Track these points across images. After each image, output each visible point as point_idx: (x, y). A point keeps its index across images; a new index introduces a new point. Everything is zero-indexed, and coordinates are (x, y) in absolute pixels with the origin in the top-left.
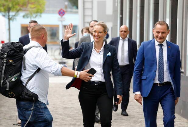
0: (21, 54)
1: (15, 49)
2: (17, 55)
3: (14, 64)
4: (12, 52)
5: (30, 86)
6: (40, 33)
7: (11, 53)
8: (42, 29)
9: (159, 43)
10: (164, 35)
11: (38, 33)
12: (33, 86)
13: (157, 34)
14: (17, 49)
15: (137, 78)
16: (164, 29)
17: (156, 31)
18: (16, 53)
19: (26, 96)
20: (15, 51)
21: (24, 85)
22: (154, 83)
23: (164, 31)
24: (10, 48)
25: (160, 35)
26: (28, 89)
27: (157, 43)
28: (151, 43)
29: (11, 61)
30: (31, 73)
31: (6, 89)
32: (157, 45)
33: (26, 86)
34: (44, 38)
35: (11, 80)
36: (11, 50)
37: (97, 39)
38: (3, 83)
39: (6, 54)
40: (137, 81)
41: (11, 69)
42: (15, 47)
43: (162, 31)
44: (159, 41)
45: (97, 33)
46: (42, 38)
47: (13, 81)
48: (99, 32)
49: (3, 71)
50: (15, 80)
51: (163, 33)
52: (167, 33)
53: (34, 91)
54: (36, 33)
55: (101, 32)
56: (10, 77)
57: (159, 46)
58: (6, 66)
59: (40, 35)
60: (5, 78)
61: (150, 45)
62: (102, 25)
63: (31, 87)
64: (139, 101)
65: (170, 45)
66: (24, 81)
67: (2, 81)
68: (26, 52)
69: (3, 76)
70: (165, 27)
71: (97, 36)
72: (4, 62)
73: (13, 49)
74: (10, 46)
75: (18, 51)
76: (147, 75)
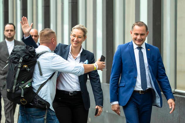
0: (35, 59)
1: (30, 53)
2: (31, 60)
3: (28, 70)
4: (27, 56)
5: (42, 94)
6: (49, 38)
7: (27, 58)
8: (52, 34)
9: (138, 46)
10: (143, 37)
11: (48, 38)
12: (45, 93)
13: (135, 36)
14: (31, 54)
15: (115, 86)
16: (143, 31)
17: (135, 33)
18: (30, 58)
19: (39, 104)
20: (30, 56)
21: (36, 92)
22: (134, 91)
23: (143, 33)
24: (26, 53)
25: (139, 37)
26: (40, 96)
27: (135, 46)
28: (129, 46)
29: (25, 66)
30: (44, 80)
31: (21, 95)
32: (136, 49)
33: (38, 93)
34: (53, 43)
35: (25, 86)
36: (26, 54)
37: (75, 44)
38: (15, 88)
39: (22, 58)
40: (114, 90)
41: (25, 75)
42: (30, 52)
43: (141, 32)
44: (138, 43)
45: (76, 38)
46: (52, 43)
47: (26, 87)
48: (78, 37)
49: (17, 76)
50: (29, 86)
51: (142, 35)
52: (146, 35)
53: (46, 99)
54: (46, 38)
55: (81, 37)
56: (24, 83)
57: (138, 49)
58: (20, 71)
59: (50, 40)
60: (18, 83)
61: (127, 49)
62: (82, 29)
63: (44, 95)
64: (118, 112)
65: (149, 47)
66: (36, 88)
67: (14, 87)
68: (38, 57)
69: (16, 81)
70: (143, 28)
71: (76, 41)
72: (19, 66)
73: (28, 54)
74: (26, 50)
75: (33, 56)
76: (126, 82)
